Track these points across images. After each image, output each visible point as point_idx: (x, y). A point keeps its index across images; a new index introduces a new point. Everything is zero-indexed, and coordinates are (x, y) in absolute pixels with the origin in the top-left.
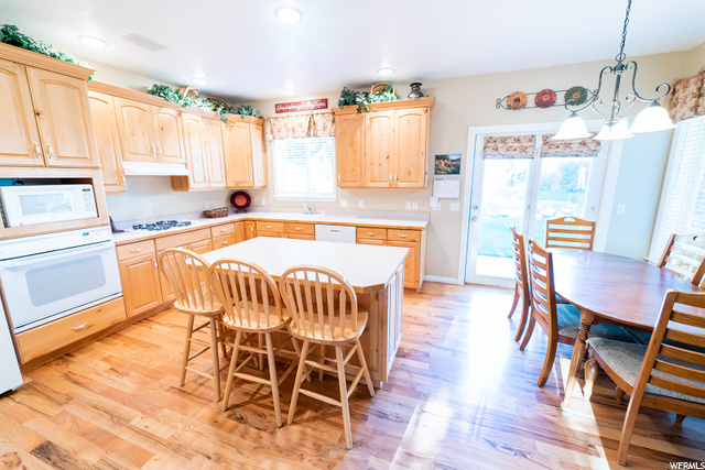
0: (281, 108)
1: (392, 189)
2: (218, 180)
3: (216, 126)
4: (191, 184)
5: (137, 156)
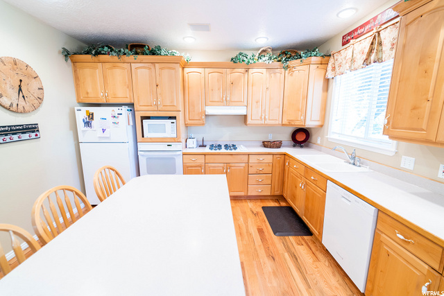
2: (275, 118)
3: (280, 74)
4: (249, 121)
5: (214, 103)
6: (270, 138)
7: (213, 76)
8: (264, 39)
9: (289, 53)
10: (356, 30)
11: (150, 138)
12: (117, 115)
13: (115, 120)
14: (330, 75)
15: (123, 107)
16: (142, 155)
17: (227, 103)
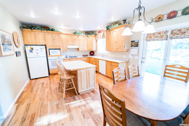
0: (99, 32)
1: (116, 51)
2: (86, 49)
3: (86, 38)
4: (80, 50)
5: (70, 45)
6: (85, 54)
7: (69, 37)
8: (82, 29)
9: (88, 33)
10: (100, 31)
11: (52, 55)
12: (42, 48)
13: (41, 50)
14: (97, 39)
15: (43, 46)
16: (50, 61)
17: (74, 45)
